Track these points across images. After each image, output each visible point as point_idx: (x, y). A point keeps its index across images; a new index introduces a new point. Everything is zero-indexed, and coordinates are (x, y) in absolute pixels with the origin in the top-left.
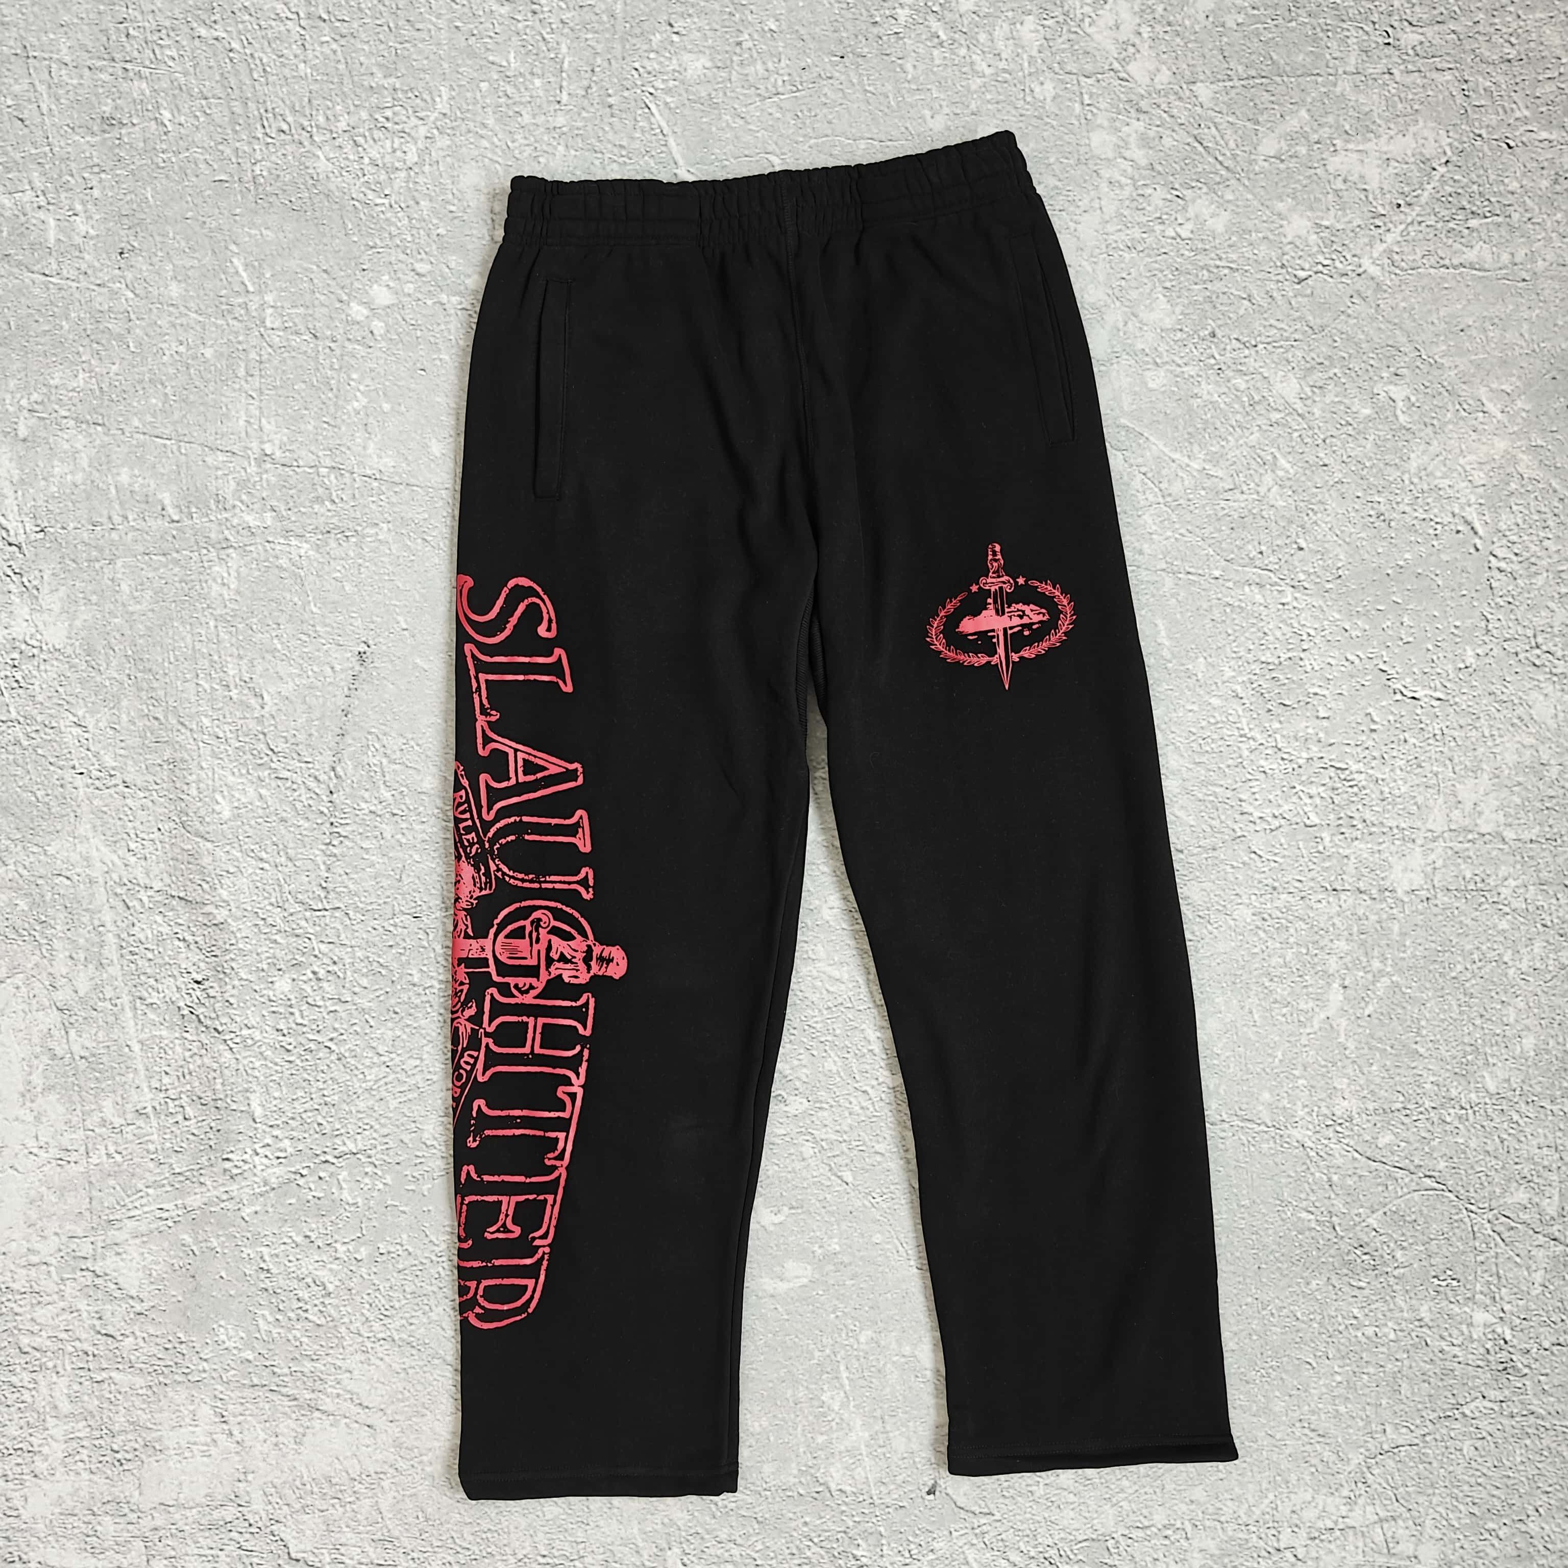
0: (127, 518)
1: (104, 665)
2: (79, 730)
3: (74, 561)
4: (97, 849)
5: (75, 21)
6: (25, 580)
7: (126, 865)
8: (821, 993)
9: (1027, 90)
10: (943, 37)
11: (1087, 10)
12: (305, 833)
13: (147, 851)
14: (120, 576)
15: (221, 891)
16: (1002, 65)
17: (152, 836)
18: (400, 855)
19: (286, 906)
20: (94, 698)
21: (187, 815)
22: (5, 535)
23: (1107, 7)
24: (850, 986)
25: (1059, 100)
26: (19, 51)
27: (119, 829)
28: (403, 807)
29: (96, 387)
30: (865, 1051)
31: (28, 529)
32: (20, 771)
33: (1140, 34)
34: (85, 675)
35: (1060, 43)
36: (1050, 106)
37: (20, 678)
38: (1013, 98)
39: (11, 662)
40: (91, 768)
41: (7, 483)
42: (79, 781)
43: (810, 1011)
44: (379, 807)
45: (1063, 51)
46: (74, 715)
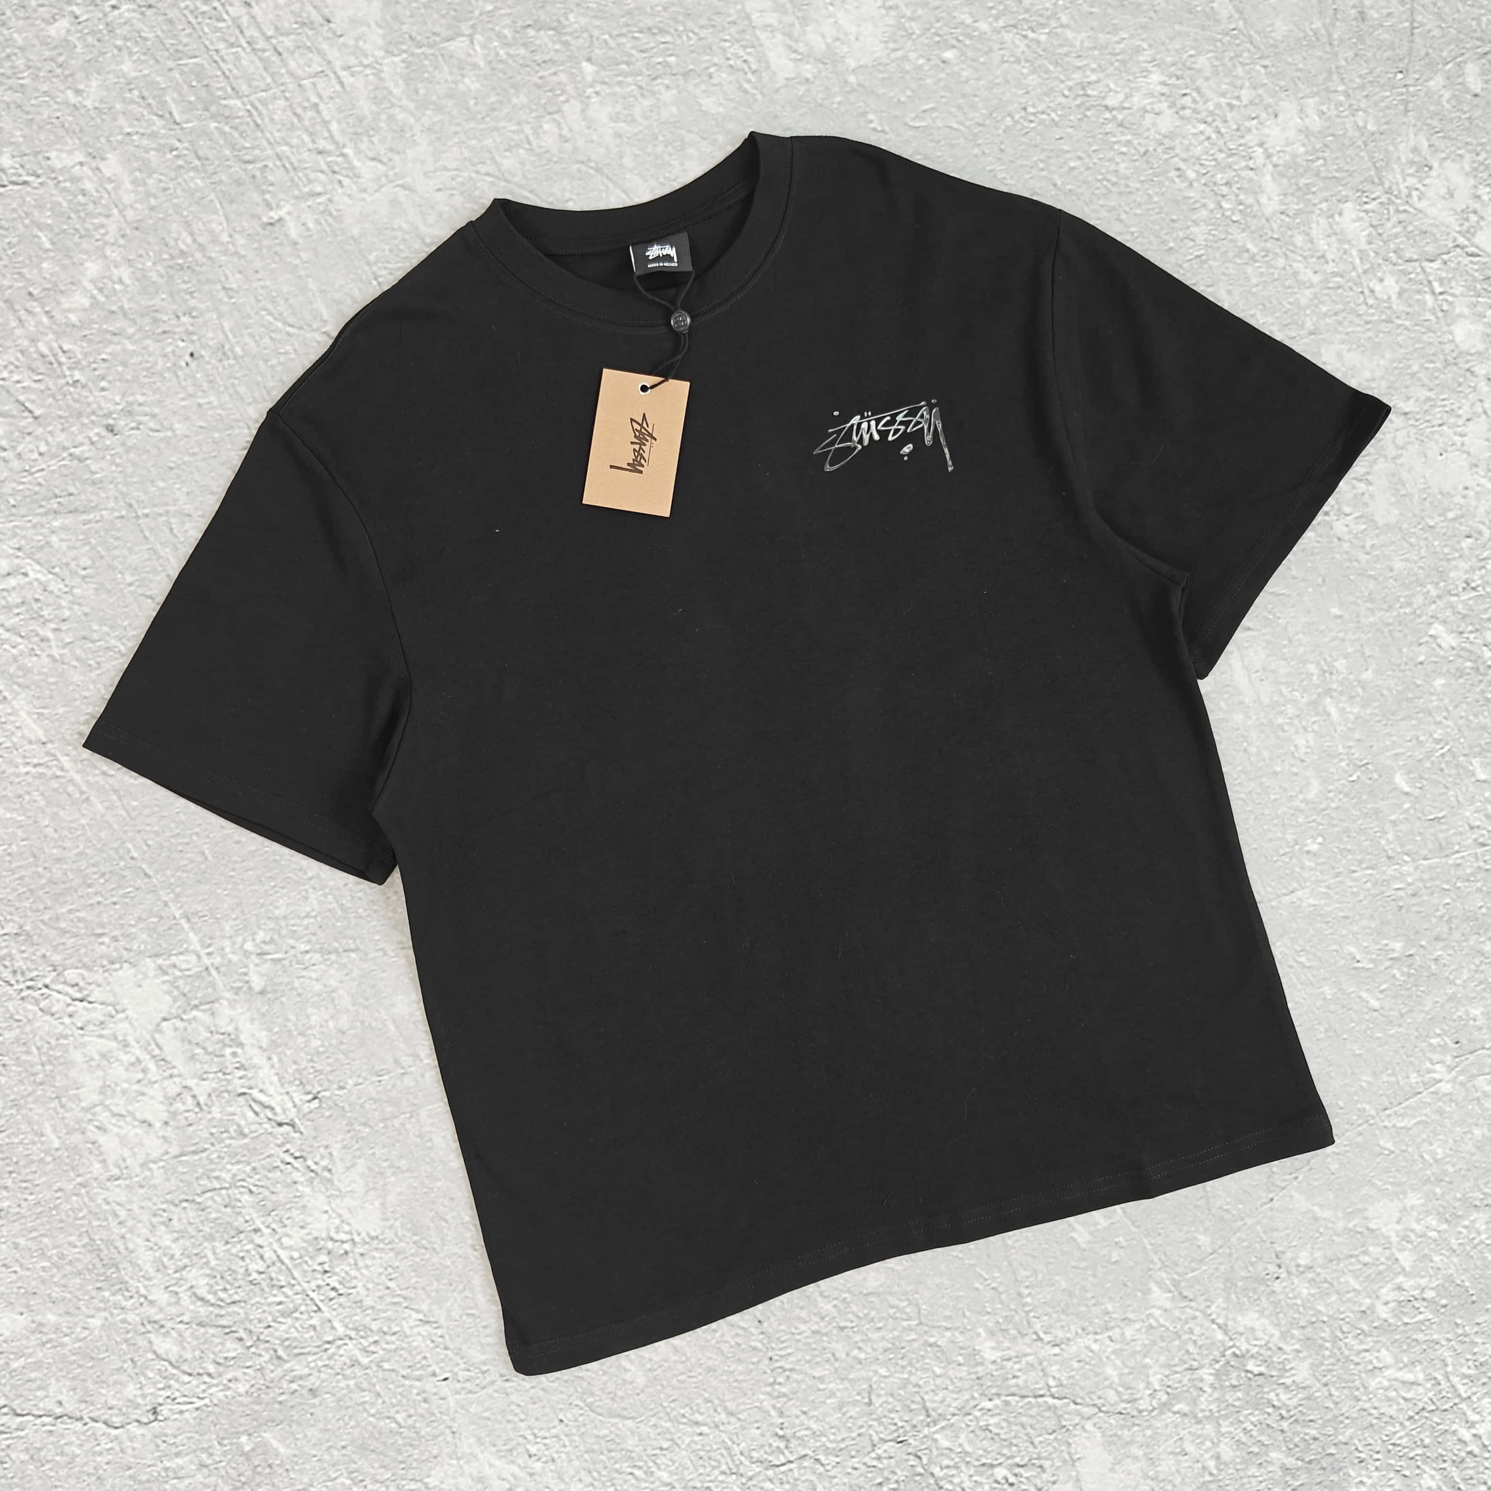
0: (418, 1056)
1: (439, 1242)
2: (427, 1327)
3: (365, 1124)
4: (491, 1465)
5: (186, 459)
6: (310, 1163)
7: (531, 1475)
8: (1398, 1404)
9: (1366, 292)
10: (1254, 250)
11: (1411, 181)
12: (740, 1378)
13: (552, 1451)
14: (428, 1129)
15: (660, 1473)
16: (1330, 268)
17: (554, 1431)
18: (863, 1373)
19: (742, 1470)
20: (436, 1285)
21: (592, 1394)
22: (270, 1115)
23: (1433, 173)
24: (1429, 1385)
25: (1406, 295)
26: (124, 513)
27: (511, 1434)
28: (851, 1316)
29: (335, 905)
30: (1463, 1454)
31: (297, 1100)
32: (367, 1397)
33: (1478, 197)
34: (417, 1259)
35: (1390, 227)
36: (1398, 305)
37: (337, 1286)
38: (1352, 305)
39: (319, 1268)
40: (456, 1369)
41: (256, 1051)
42: (445, 1389)
43: (1390, 1428)
44: (822, 1324)
45: (1396, 236)
46: (418, 1311)
